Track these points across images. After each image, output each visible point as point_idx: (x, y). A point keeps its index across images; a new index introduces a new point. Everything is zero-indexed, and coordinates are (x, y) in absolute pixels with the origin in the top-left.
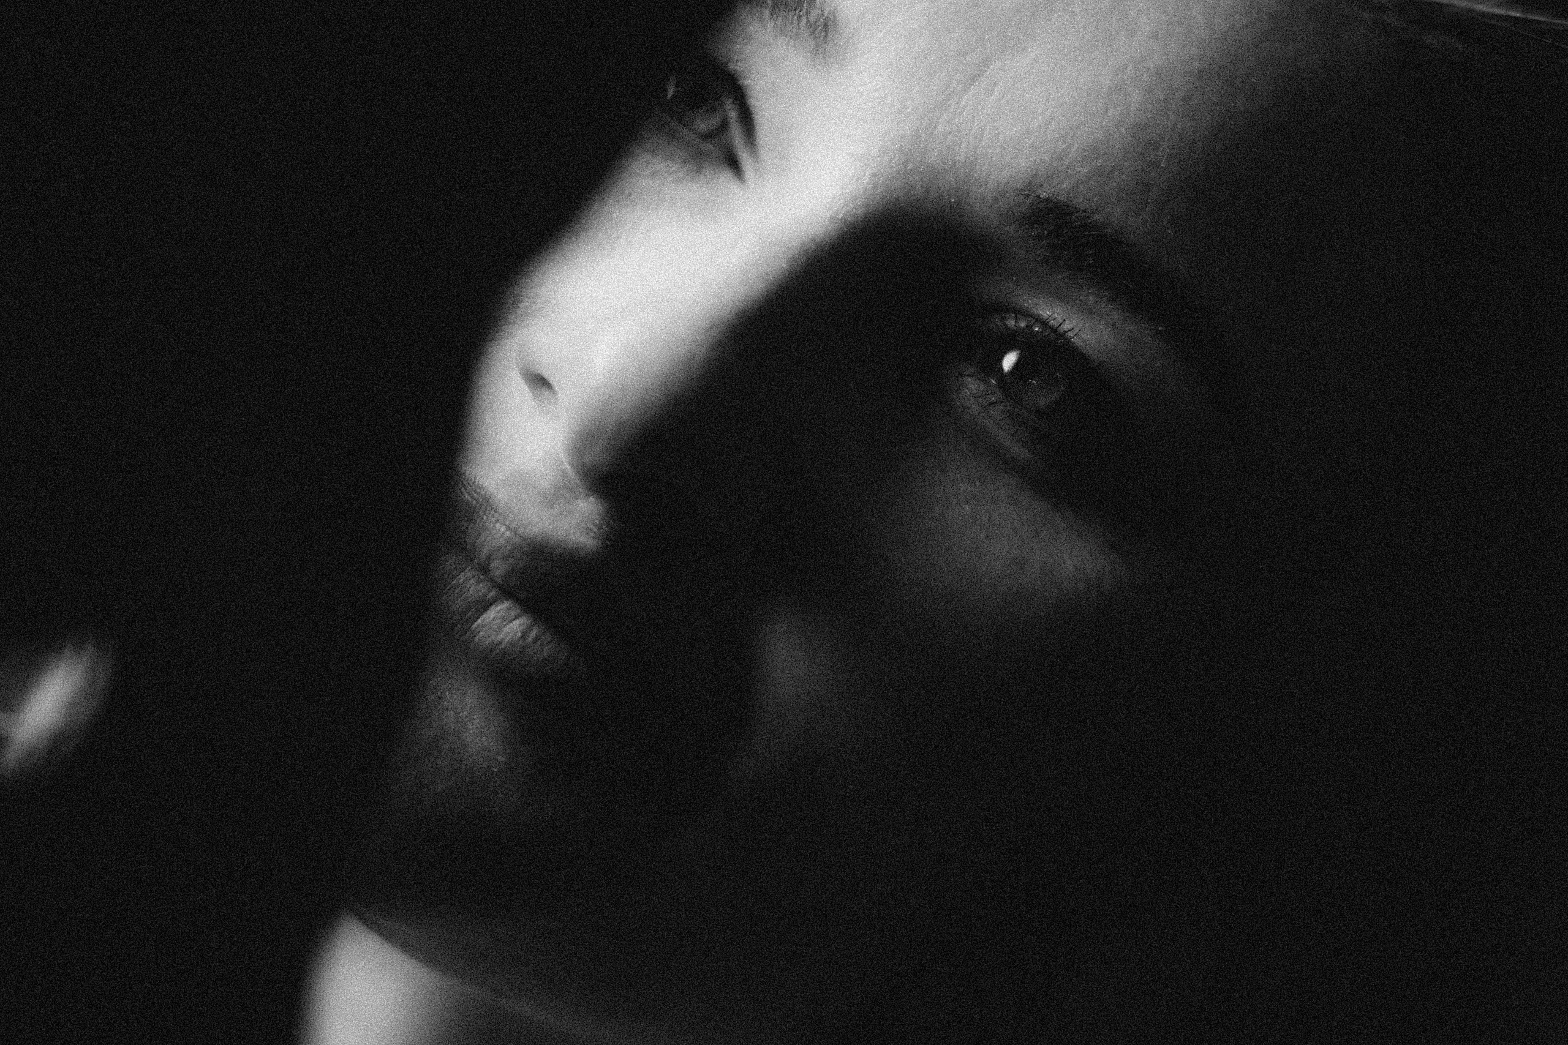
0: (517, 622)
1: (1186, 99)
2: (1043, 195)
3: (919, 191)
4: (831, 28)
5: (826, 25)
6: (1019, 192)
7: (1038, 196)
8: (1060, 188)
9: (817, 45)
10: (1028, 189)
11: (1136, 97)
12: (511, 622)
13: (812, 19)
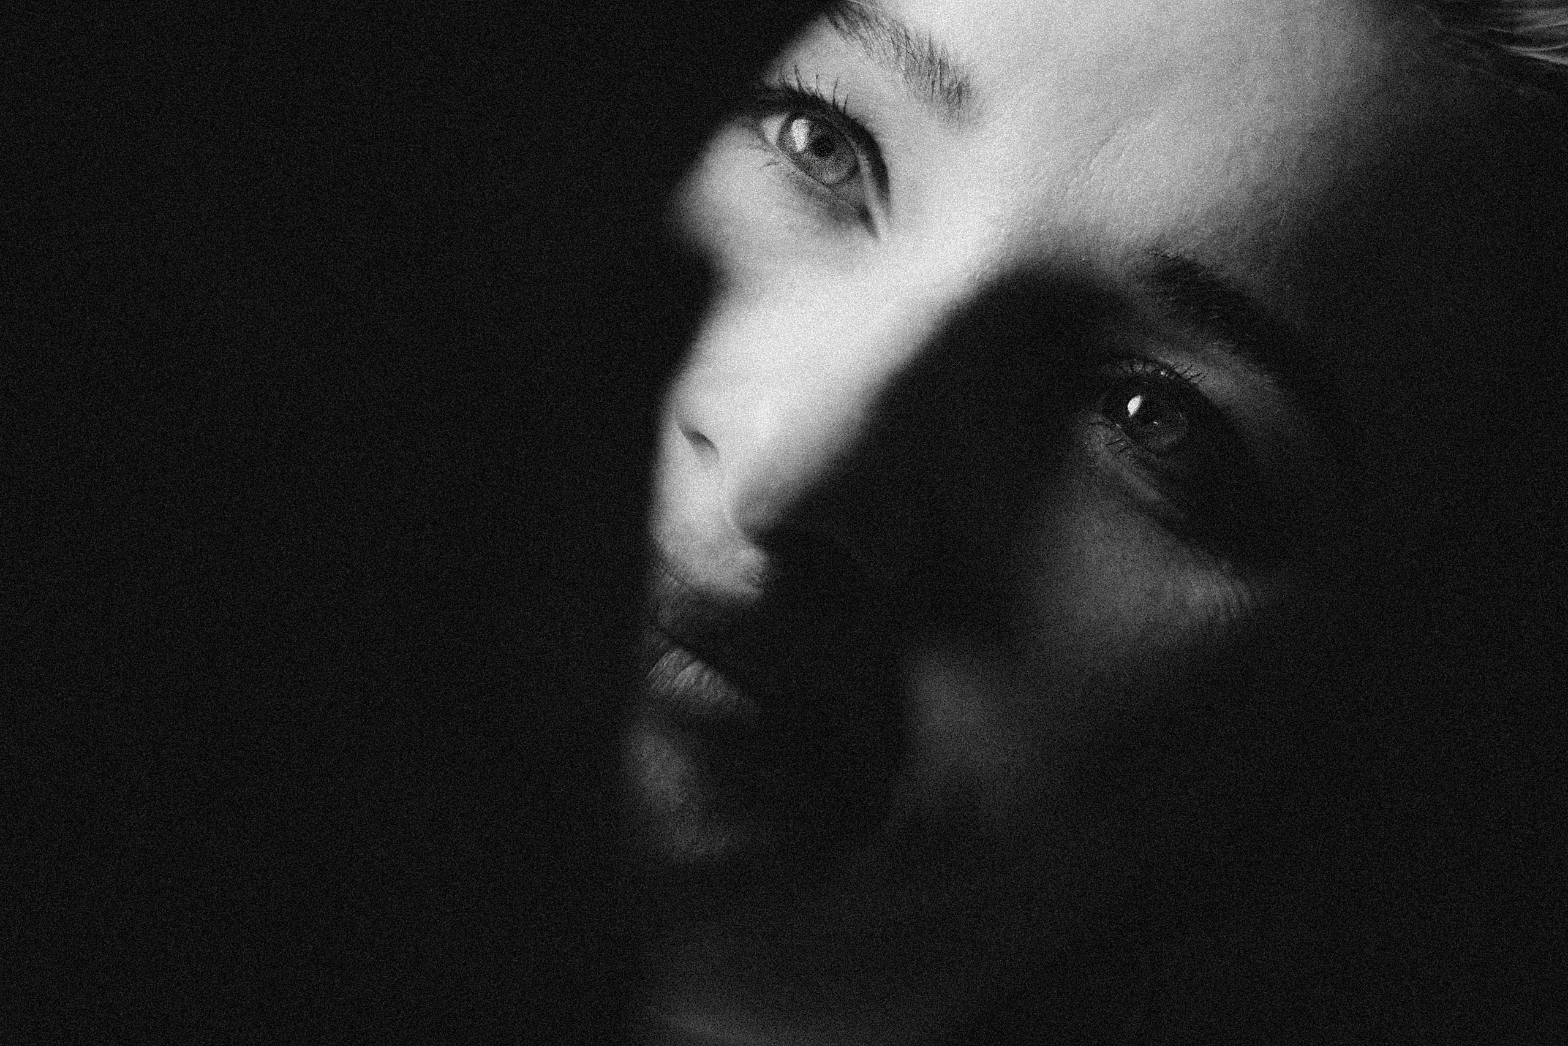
0: (689, 669)
1: (1302, 159)
2: (1171, 255)
3: (1050, 250)
4: (964, 94)
5: (959, 92)
6: (1147, 252)
7: (1165, 256)
8: (1185, 247)
9: (951, 111)
10: (1156, 250)
11: (1255, 158)
12: (684, 668)
13: (946, 84)
